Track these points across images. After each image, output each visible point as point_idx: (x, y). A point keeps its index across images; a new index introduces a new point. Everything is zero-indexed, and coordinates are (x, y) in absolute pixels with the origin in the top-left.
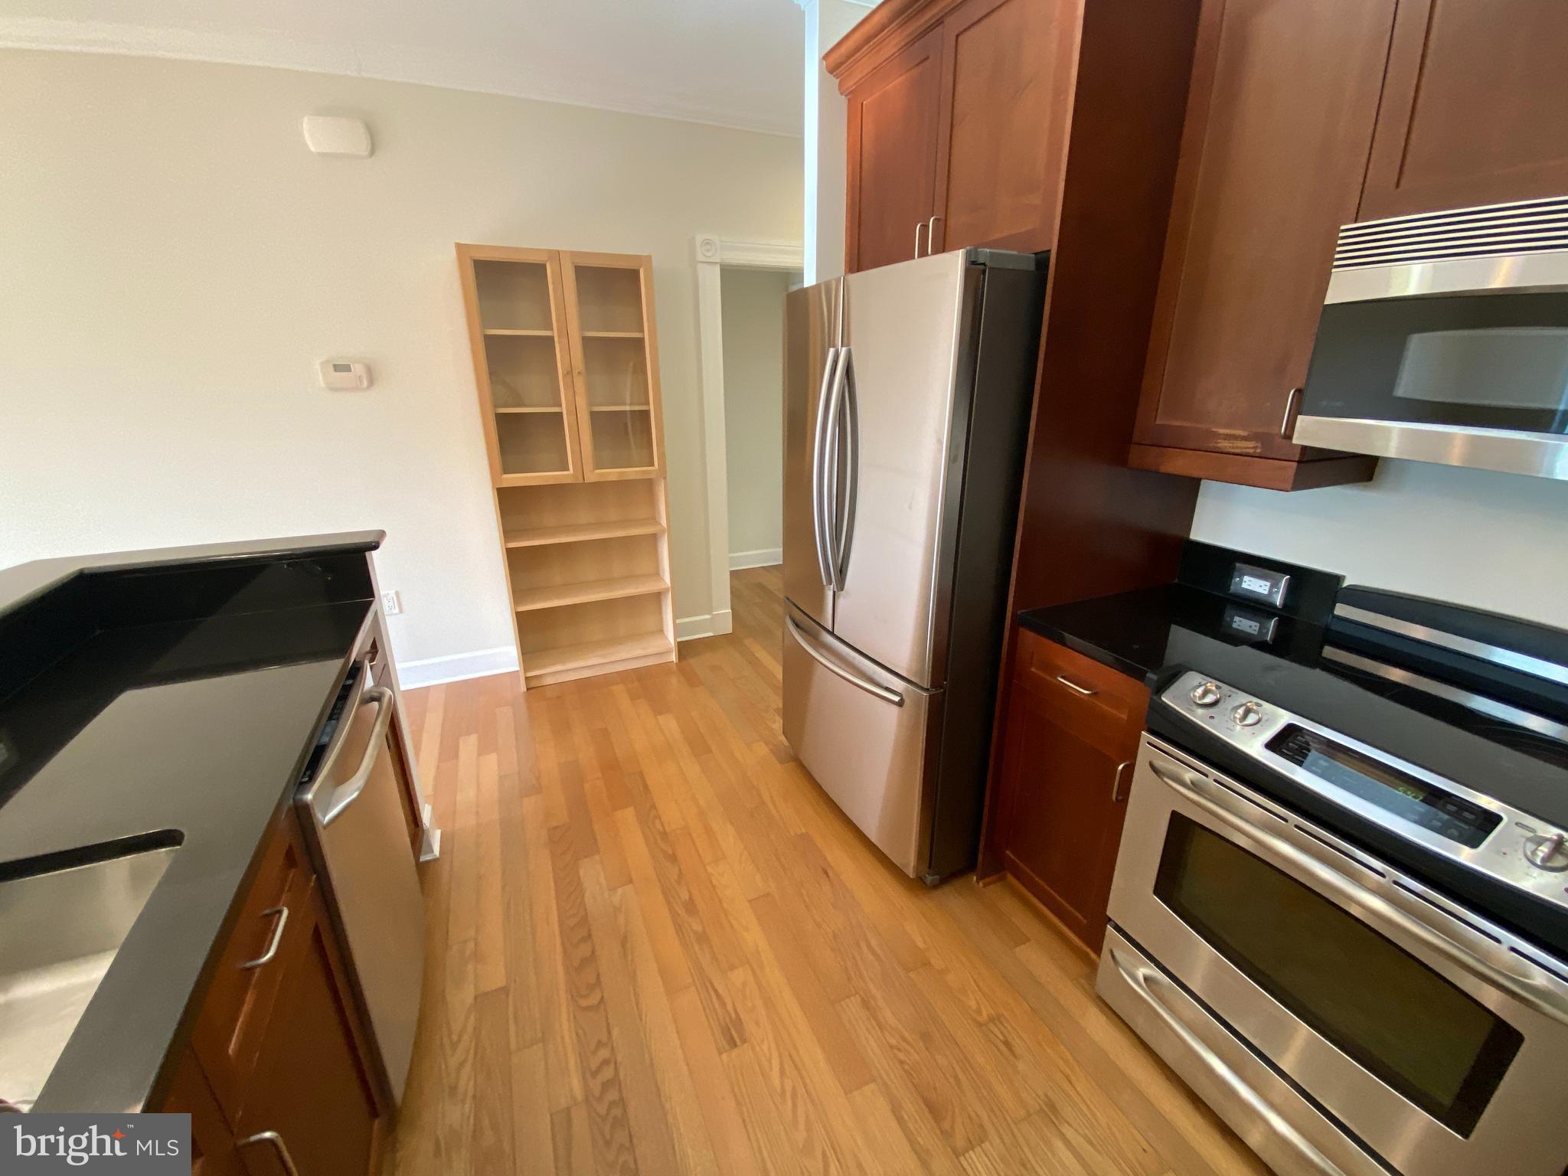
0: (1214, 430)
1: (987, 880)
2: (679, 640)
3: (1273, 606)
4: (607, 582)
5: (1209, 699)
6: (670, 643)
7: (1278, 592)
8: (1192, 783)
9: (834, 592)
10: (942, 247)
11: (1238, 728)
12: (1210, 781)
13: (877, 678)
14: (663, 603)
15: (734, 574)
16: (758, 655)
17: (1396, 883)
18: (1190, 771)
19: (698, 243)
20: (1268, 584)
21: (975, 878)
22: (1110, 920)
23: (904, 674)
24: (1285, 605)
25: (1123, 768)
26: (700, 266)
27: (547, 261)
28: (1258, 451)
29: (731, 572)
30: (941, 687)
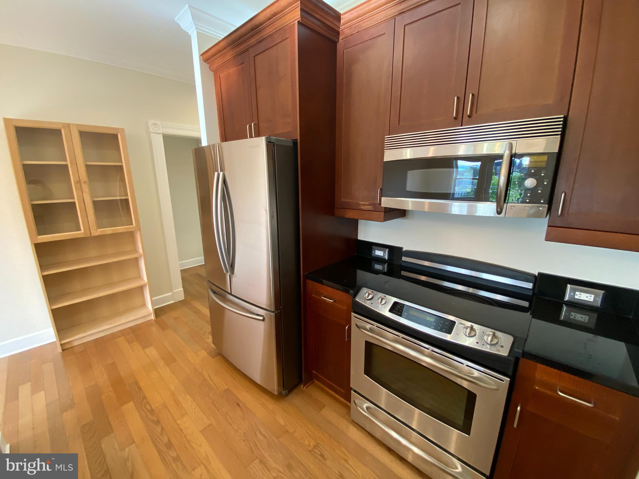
0: (359, 202)
1: (307, 385)
2: (155, 308)
3: (385, 259)
4: (110, 285)
5: (370, 297)
6: (150, 311)
7: (386, 255)
8: (370, 329)
9: (230, 276)
10: (258, 135)
11: (380, 306)
12: (375, 327)
13: (252, 310)
14: (145, 292)
15: (183, 271)
16: (199, 308)
17: (432, 351)
18: (369, 325)
19: (150, 125)
20: (383, 252)
21: (302, 386)
22: (352, 388)
23: (264, 307)
24: (388, 259)
25: (348, 328)
26: (151, 134)
27: (62, 128)
28: (373, 209)
29: (181, 270)
30: (279, 309)
